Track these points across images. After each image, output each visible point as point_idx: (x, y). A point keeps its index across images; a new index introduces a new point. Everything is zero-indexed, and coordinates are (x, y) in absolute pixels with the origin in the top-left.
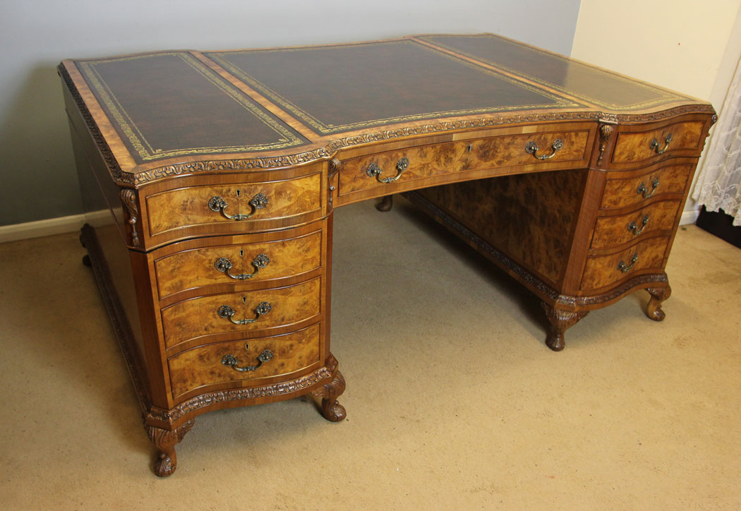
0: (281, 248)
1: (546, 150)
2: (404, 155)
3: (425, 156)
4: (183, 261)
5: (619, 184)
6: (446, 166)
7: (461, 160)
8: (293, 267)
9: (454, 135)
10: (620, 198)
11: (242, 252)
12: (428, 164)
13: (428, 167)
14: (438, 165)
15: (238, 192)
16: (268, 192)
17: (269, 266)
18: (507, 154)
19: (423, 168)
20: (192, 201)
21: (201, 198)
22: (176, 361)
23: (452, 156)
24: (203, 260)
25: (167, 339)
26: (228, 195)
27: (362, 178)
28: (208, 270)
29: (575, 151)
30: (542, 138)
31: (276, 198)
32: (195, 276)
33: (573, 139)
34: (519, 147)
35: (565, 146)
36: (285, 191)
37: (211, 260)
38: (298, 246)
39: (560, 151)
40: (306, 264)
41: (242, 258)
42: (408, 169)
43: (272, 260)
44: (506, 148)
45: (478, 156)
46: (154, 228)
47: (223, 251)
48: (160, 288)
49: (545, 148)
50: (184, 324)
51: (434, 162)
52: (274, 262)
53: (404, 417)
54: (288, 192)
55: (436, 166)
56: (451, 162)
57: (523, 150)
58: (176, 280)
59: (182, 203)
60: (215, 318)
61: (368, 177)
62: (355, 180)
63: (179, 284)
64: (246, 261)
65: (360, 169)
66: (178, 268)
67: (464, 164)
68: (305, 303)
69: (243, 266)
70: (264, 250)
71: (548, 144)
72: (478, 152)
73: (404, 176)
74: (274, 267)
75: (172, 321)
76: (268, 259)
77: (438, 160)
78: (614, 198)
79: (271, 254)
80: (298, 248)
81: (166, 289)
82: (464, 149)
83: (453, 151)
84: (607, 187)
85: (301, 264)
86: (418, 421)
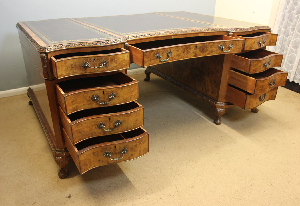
0: (121, 90)
1: (226, 49)
2: (170, 50)
3: (179, 50)
4: (77, 97)
5: (256, 63)
6: (187, 55)
7: (193, 52)
8: (126, 99)
9: (172, 36)
10: (257, 68)
11: (104, 92)
12: (180, 54)
13: (180, 55)
14: (184, 54)
15: (95, 59)
16: (107, 60)
17: (116, 98)
18: (211, 50)
19: (178, 56)
20: (75, 64)
21: (79, 62)
22: (82, 156)
23: (190, 51)
24: (87, 97)
25: (74, 139)
26: (90, 61)
27: (153, 59)
28: (89, 101)
29: (238, 49)
30: (225, 43)
31: (111, 62)
32: (83, 104)
33: (237, 44)
34: (216, 47)
35: (234, 47)
36: (114, 59)
37: (90, 96)
38: (128, 89)
39: (232, 49)
40: (132, 97)
41: (104, 95)
42: (172, 56)
43: (117, 95)
44: (211, 48)
45: (200, 51)
46: (59, 75)
47: (95, 92)
48: (67, 109)
49: (226, 47)
50: (82, 132)
51: (183, 53)
52: (118, 97)
53: (160, 151)
54: (116, 60)
55: (183, 55)
56: (189, 53)
57: (217, 49)
58: (75, 106)
59: (71, 65)
60: (96, 128)
61: (156, 59)
62: (150, 60)
63: (76, 108)
64: (105, 96)
65: (152, 56)
66: (75, 100)
67: (194, 54)
68: (137, 120)
69: (104, 99)
70: (113, 91)
71: (228, 45)
72: (200, 49)
73: (170, 59)
74: (118, 99)
75: (76, 131)
76: (115, 95)
77: (184, 52)
78: (254, 68)
79: (117, 93)
80: (129, 90)
81: (70, 110)
82: (194, 48)
83: (190, 48)
84: (252, 64)
85: (130, 97)
86: (165, 152)
